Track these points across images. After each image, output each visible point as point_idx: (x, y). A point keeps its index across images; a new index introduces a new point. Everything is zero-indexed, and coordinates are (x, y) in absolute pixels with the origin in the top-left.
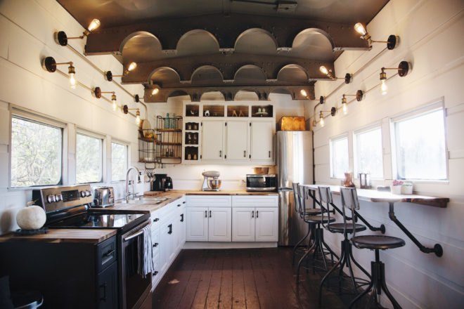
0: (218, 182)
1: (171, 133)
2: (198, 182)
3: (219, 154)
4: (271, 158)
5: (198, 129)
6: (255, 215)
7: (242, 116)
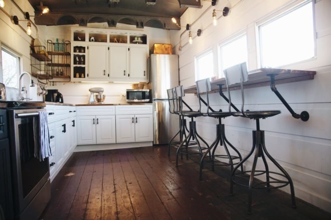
0: (102, 96)
1: (60, 56)
2: (86, 97)
3: (103, 73)
4: (146, 77)
5: (84, 52)
6: (135, 120)
7: (121, 42)
